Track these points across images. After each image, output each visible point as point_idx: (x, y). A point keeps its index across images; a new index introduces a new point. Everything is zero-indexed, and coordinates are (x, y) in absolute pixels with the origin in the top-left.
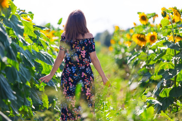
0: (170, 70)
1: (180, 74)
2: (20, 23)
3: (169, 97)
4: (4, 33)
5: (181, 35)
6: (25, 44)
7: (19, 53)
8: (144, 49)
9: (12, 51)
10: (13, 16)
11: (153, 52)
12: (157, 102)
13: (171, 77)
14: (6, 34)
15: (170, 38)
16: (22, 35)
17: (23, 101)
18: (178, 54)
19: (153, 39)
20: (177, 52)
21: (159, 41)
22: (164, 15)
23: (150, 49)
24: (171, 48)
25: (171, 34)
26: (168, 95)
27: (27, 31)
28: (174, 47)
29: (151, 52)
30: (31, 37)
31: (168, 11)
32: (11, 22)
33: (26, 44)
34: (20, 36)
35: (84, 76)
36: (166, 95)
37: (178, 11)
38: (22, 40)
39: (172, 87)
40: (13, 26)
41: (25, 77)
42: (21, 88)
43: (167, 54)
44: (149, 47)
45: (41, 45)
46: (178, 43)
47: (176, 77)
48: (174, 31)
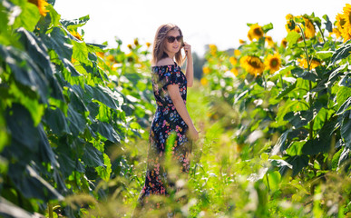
0: (303, 113)
1: (318, 118)
2: (66, 40)
3: (302, 155)
4: (44, 55)
5: (318, 57)
6: (74, 73)
7: (66, 88)
8: (259, 80)
9: (58, 84)
10: (56, 30)
11: (273, 84)
12: (285, 163)
13: (305, 123)
14: (48, 58)
15: (302, 63)
16: (69, 59)
17: (74, 166)
18: (315, 87)
19: (274, 63)
20: (313, 84)
21: (284, 68)
22: (292, 26)
23: (269, 80)
24: (304, 77)
25: (304, 56)
26: (299, 153)
27: (78, 55)
28: (308, 76)
29: (270, 84)
30: (84, 65)
31: (297, 19)
32: (52, 39)
33: (77, 74)
34: (66, 61)
35: (166, 126)
36: (296, 151)
37: (311, 21)
38: (71, 68)
39: (306, 140)
40: (56, 45)
41: (76, 125)
42: (71, 142)
43: (297, 88)
44: (267, 77)
45: (99, 76)
46: (314, 70)
47: (312, 124)
48: (308, 51)
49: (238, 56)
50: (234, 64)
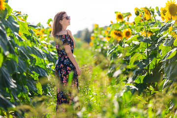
0: (144, 60)
1: (151, 63)
2: (16, 23)
3: (143, 83)
4: (3, 30)
5: (152, 30)
6: (20, 40)
7: (16, 48)
8: (121, 43)
9: (12, 46)
10: (10, 17)
11: (128, 45)
13: (145, 66)
14: (5, 32)
15: (143, 34)
16: (18, 32)
17: (21, 88)
18: (150, 46)
19: (128, 34)
20: (149, 45)
21: (133, 36)
22: (137, 14)
23: (126, 43)
24: (144, 42)
25: (144, 30)
26: (142, 82)
27: (23, 30)
28: (147, 41)
29: (126, 45)
30: (25, 35)
31: (140, 11)
32: (8, 22)
33: (22, 40)
34: (16, 33)
36: (140, 81)
37: (149, 11)
38: (18, 37)
39: (145, 75)
40: (10, 25)
41: (22, 68)
42: (19, 77)
43: (140, 47)
44: (125, 41)
45: (34, 42)
46: (149, 37)
47: (148, 66)
48: (146, 27)
49: (109, 31)
50: (107, 35)
